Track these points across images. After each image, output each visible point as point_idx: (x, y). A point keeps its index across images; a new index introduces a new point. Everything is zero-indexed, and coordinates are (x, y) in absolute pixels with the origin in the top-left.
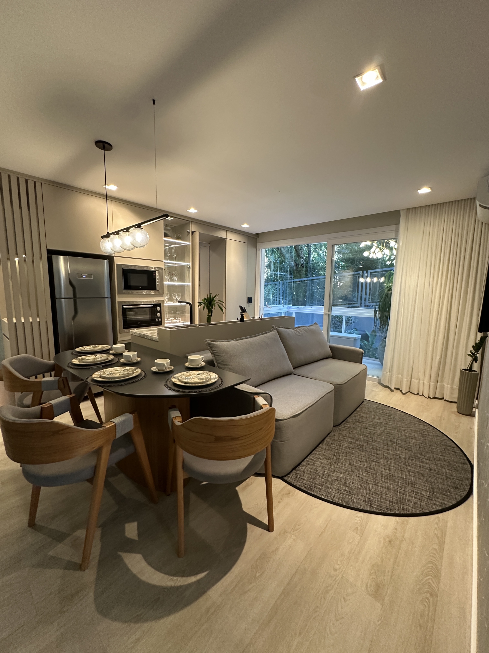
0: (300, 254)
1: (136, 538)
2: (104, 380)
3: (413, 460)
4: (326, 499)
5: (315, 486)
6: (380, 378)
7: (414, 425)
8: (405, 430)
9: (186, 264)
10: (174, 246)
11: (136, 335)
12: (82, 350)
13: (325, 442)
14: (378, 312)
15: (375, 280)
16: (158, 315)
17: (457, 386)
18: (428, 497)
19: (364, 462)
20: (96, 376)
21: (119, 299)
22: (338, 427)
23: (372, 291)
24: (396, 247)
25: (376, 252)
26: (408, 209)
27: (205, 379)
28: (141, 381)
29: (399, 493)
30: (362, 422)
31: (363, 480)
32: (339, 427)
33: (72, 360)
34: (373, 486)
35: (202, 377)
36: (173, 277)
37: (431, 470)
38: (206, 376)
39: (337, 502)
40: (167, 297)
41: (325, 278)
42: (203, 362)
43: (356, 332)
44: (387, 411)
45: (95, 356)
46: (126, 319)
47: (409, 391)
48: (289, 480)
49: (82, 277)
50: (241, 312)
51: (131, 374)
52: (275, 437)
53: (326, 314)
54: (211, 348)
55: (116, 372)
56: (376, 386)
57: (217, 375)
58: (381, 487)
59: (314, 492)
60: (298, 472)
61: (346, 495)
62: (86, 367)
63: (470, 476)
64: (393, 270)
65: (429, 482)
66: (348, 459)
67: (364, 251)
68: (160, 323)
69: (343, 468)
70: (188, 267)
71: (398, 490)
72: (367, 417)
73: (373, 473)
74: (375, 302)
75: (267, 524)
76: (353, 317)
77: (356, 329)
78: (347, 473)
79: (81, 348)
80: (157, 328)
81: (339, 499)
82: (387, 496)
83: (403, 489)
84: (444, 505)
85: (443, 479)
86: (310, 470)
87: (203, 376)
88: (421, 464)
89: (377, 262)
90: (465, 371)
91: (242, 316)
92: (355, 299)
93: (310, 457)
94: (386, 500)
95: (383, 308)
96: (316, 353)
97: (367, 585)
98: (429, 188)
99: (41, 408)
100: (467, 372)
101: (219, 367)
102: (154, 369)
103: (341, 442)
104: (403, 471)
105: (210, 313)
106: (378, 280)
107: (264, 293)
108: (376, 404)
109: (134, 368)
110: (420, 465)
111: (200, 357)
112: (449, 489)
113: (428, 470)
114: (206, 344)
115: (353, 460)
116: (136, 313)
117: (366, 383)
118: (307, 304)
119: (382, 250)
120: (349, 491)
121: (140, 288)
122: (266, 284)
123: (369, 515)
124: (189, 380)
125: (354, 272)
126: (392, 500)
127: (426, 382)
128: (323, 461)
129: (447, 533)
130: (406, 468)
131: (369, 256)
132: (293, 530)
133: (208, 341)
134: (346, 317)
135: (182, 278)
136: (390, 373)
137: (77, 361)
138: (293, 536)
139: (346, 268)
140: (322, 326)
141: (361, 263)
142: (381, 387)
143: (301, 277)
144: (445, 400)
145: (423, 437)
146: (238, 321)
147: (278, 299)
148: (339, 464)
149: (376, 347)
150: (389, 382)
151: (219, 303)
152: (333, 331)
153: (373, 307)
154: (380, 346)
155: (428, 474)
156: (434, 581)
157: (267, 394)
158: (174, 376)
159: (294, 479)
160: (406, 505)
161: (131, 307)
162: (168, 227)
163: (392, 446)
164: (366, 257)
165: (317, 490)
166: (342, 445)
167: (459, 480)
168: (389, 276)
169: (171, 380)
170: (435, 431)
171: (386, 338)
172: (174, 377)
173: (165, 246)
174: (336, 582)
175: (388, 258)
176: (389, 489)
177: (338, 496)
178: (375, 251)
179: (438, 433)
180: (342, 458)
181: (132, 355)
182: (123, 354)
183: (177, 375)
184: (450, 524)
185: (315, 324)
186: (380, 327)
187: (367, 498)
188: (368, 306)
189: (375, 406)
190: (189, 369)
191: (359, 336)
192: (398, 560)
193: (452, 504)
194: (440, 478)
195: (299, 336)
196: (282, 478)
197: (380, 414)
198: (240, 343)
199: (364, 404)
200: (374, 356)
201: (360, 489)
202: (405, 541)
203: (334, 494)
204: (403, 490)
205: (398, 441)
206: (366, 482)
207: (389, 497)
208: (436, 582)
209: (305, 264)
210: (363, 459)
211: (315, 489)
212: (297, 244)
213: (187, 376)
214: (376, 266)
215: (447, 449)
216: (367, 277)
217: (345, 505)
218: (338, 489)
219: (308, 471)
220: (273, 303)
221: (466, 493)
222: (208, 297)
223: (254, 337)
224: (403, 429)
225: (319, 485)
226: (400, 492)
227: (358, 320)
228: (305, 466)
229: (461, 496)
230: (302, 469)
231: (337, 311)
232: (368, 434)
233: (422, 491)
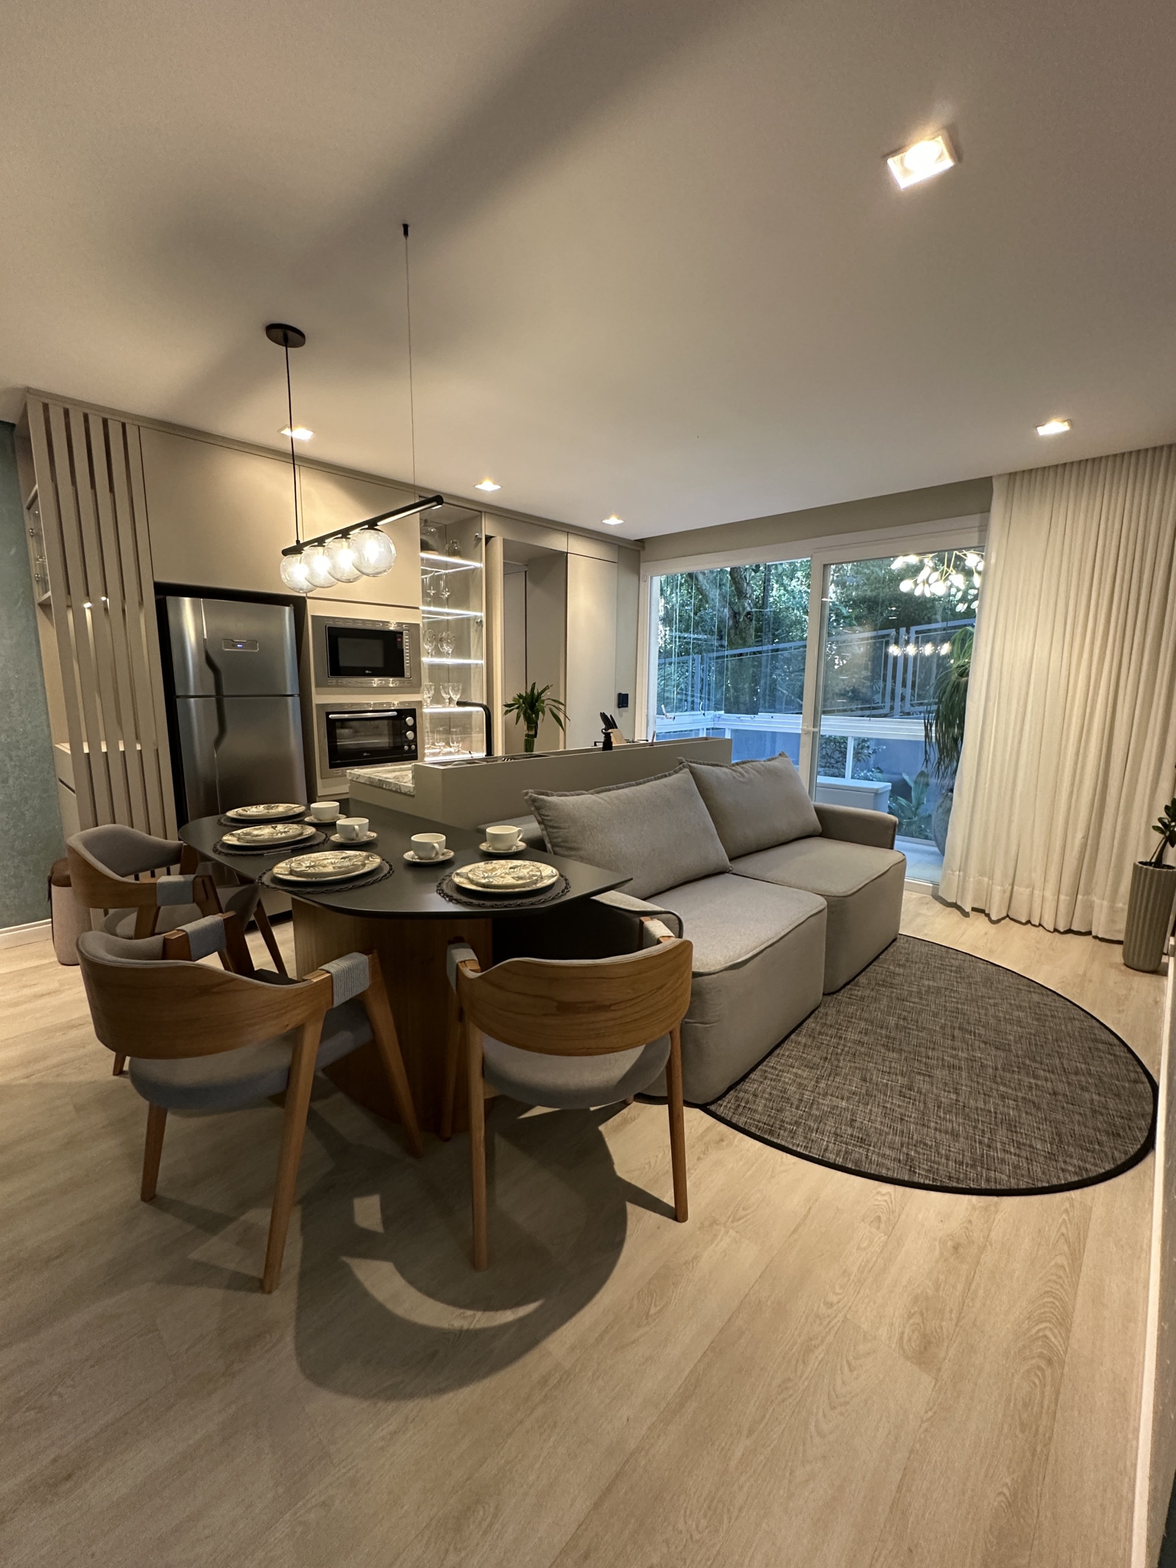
0: (743, 587)
1: (380, 1229)
2: (300, 879)
3: (1013, 1071)
4: (807, 1153)
5: (781, 1126)
6: (936, 886)
7: (1018, 993)
8: (995, 1005)
9: (471, 613)
10: (444, 571)
11: (362, 781)
12: (240, 815)
13: (804, 1029)
14: (933, 728)
15: (928, 649)
16: (410, 734)
17: (1124, 904)
18: (1047, 1155)
19: (896, 1075)
20: (281, 869)
21: (320, 698)
22: (835, 996)
23: (920, 676)
24: (981, 568)
25: (930, 582)
26: (1012, 476)
27: (529, 878)
28: (381, 883)
29: (978, 1145)
30: (892, 986)
31: (894, 1114)
32: (839, 996)
33: (224, 834)
34: (918, 1127)
35: (521, 874)
36: (442, 646)
37: (1055, 1094)
38: (532, 871)
39: (832, 1161)
40: (429, 693)
41: (805, 646)
42: (520, 840)
43: (879, 775)
44: (953, 961)
45: (272, 827)
46: (337, 745)
47: (1008, 916)
48: (720, 1111)
49: (234, 646)
50: (604, 726)
51: (359, 866)
52: (689, 1014)
53: (807, 733)
54: (538, 809)
55: (325, 862)
56: (927, 903)
57: (555, 871)
58: (936, 1129)
59: (778, 1138)
60: (741, 1094)
61: (854, 1145)
62: (255, 852)
63: (1149, 1109)
64: (973, 626)
65: (1050, 1122)
66: (859, 1069)
67: (902, 580)
68: (412, 756)
69: (846, 1087)
70: (477, 622)
71: (977, 1137)
72: (905, 974)
73: (918, 1098)
74: (927, 704)
75: (673, 1206)
76: (872, 739)
77: (878, 768)
78: (857, 1098)
79: (240, 810)
80: (410, 766)
81: (837, 1155)
82: (950, 1151)
83: (988, 1135)
84: (1084, 1172)
85: (1085, 1114)
86: (768, 1090)
87: (524, 872)
88: (1033, 1081)
89: (933, 607)
90: (1145, 867)
91: (608, 737)
92: (878, 698)
93: (768, 1062)
94: (948, 1159)
95: (946, 717)
96: (784, 823)
97: (901, 1338)
98: (1065, 421)
99: (162, 942)
100: (1151, 868)
101: (555, 853)
102: (409, 855)
103: (841, 1029)
104: (989, 1096)
105: (532, 730)
106: (936, 649)
107: (656, 682)
108: (925, 945)
109: (364, 854)
110: (1030, 1083)
111: (515, 829)
112: (1099, 1137)
113: (1050, 1094)
114: (527, 801)
115: (870, 1070)
116: (356, 732)
117: (904, 897)
118: (760, 710)
119: (945, 577)
120: (862, 1138)
121: (367, 672)
122: (663, 661)
123: (908, 1189)
124: (491, 880)
125: (875, 630)
126: (963, 1158)
127: (1049, 894)
128: (800, 1072)
129: (1091, 1234)
130: (997, 1090)
131: (914, 589)
132: (731, 1219)
133: (530, 794)
134: (855, 740)
135: (462, 649)
136: (961, 873)
137: (235, 839)
138: (731, 1230)
139: (854, 622)
140: (797, 763)
141: (894, 609)
142: (938, 906)
143: (745, 644)
144: (1096, 937)
145: (1038, 1020)
146: (599, 749)
147: (690, 699)
148: (838, 1079)
149: (928, 813)
150: (960, 894)
151: (554, 706)
152: (823, 773)
153: (922, 715)
154: (938, 808)
155: (1048, 1103)
156: (1056, 1331)
157: (670, 915)
158: (458, 871)
159: (733, 1111)
160: (995, 1171)
161: (346, 716)
162: (430, 526)
163: (964, 1041)
164: (906, 594)
165: (786, 1134)
166: (844, 1036)
167: (1123, 1118)
168: (963, 639)
169: (451, 880)
170: (1068, 1009)
171: (952, 790)
172: (458, 874)
173: (424, 572)
174: (830, 1330)
175: (959, 595)
176: (955, 1135)
177: (836, 1148)
178: (928, 579)
179: (1075, 1012)
180: (845, 1065)
181: (359, 825)
182: (338, 822)
183: (464, 870)
184: (1098, 1212)
185: (780, 755)
186: (939, 763)
187: (904, 1153)
188: (908, 714)
189: (925, 950)
190: (489, 857)
191: (887, 786)
192: (973, 1287)
193: (1103, 1171)
194: (1076, 1113)
195: (743, 782)
196: (704, 1108)
197: (935, 967)
198: (607, 799)
199: (897, 944)
200: (922, 835)
201: (887, 1134)
202: (989, 1247)
203: (825, 1143)
204: (989, 1139)
205: (979, 1029)
206: (902, 1119)
207: (954, 1152)
208: (1061, 1336)
209: (756, 612)
210: (894, 1068)
211: (782, 1132)
212: (735, 564)
213: (486, 872)
214: (929, 615)
215: (1097, 1049)
216: (907, 642)
217: (851, 1169)
218: (836, 1134)
219: (764, 1092)
220: (678, 708)
221: (1139, 1146)
222: (526, 693)
223: (637, 784)
224: (992, 1001)
225: (790, 1124)
226: (980, 1143)
227: (885, 747)
228: (758, 1081)
229: (1126, 1153)
230: (750, 1089)
231: (833, 725)
232: (904, 1013)
233: (1033, 1142)
